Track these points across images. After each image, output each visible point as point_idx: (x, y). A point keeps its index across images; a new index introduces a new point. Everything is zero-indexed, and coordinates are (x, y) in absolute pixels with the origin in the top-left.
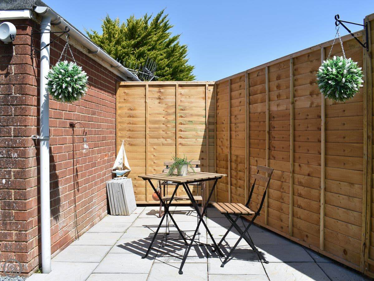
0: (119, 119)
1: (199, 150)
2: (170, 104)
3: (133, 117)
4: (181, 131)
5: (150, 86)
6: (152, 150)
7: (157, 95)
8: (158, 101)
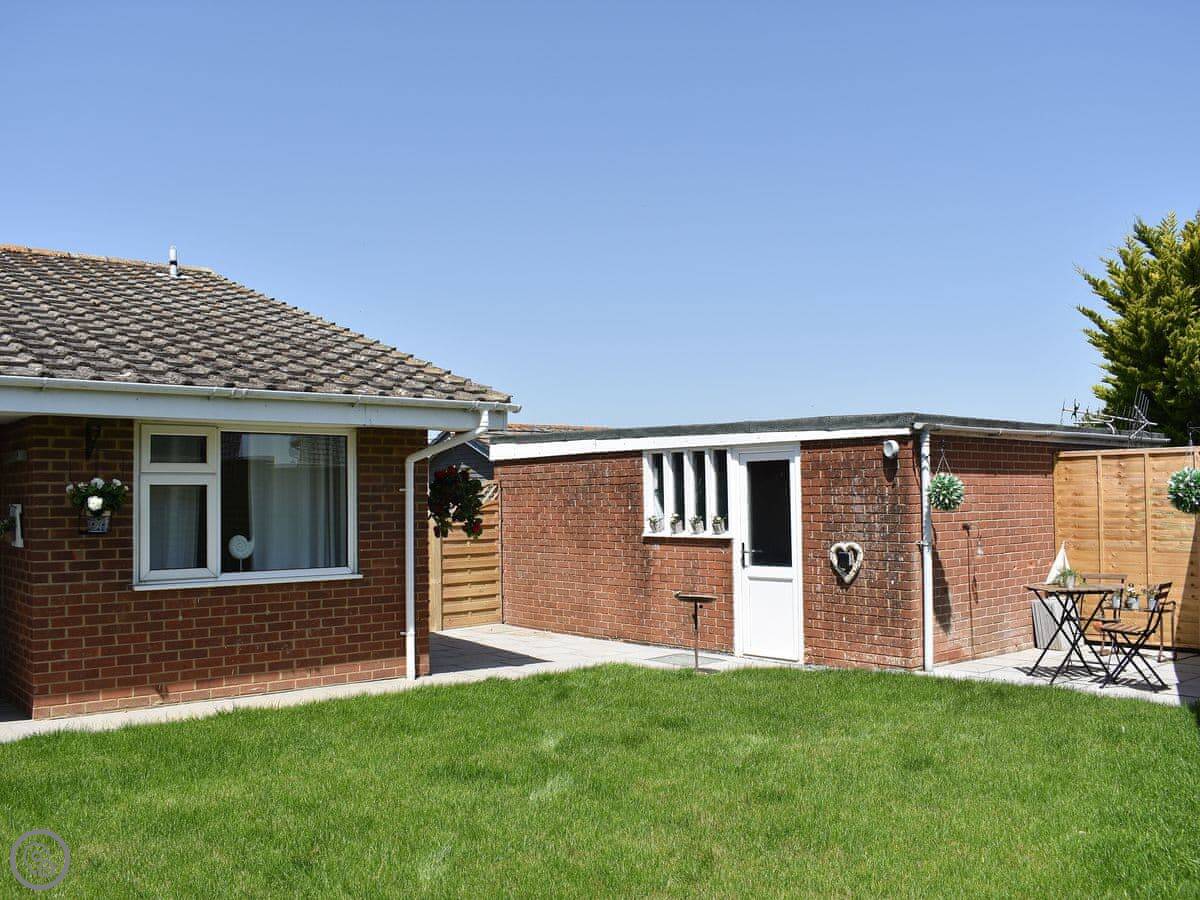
0: (1058, 509)
1: (1187, 560)
2: (1137, 485)
3: (1080, 506)
4: (1155, 528)
5: (1104, 457)
6: (1110, 557)
7: (1115, 471)
8: (1118, 480)
